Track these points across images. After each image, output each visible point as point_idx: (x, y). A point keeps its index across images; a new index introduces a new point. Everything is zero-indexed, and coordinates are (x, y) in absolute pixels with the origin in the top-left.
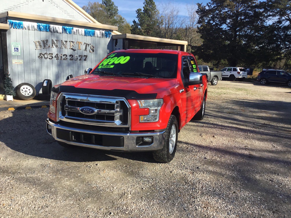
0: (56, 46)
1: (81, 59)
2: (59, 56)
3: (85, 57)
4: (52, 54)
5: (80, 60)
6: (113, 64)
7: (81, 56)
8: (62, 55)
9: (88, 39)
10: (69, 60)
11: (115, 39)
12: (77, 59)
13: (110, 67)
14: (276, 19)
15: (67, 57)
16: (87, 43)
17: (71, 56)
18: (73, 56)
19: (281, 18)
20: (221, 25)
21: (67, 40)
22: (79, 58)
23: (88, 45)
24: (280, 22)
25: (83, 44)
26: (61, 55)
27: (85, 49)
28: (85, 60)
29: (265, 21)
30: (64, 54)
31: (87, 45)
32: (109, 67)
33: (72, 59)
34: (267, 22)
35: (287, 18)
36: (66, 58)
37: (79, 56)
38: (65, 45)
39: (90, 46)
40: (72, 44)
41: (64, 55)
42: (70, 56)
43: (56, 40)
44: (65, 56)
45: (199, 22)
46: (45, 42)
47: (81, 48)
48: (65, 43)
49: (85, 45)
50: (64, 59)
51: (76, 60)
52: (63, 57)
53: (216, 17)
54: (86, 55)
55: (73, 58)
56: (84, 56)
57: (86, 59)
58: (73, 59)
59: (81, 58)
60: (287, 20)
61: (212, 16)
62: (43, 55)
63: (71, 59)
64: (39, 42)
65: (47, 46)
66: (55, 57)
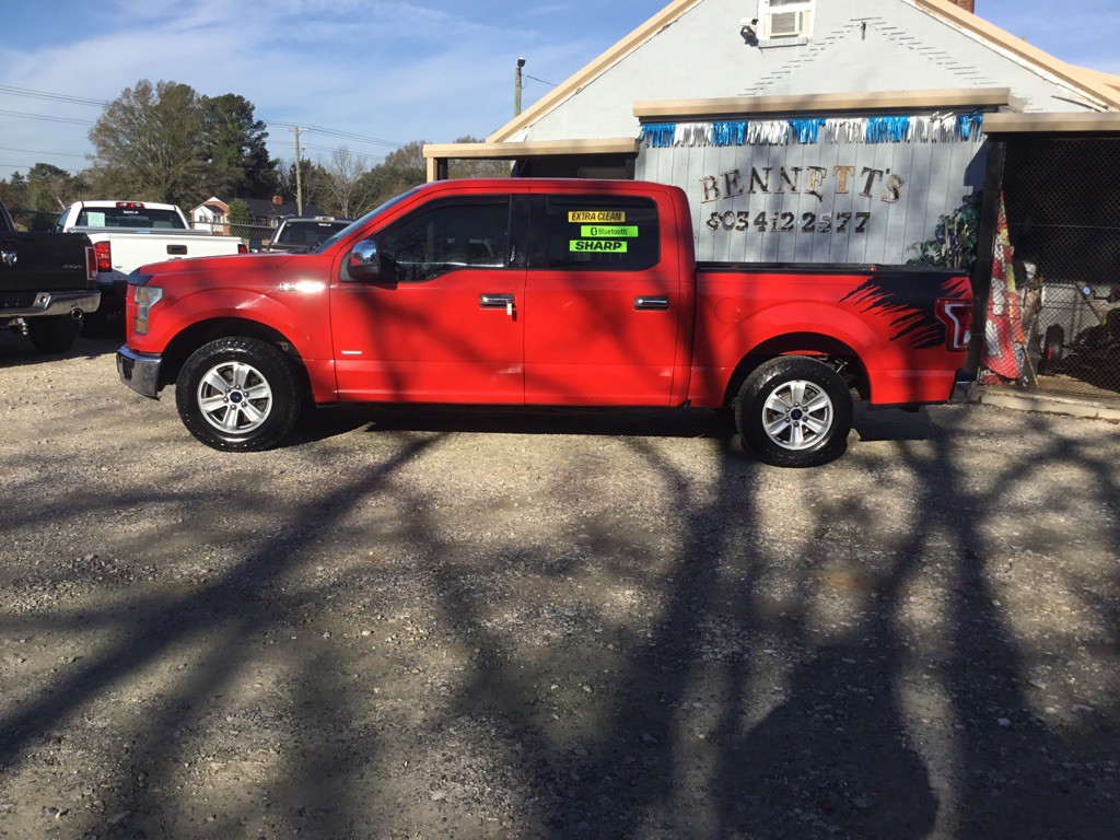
0: (764, 188)
1: (842, 226)
2: (767, 219)
3: (862, 219)
4: (747, 214)
5: (841, 229)
7: (843, 215)
8: (779, 216)
9: (888, 156)
10: (800, 229)
12: (830, 226)
15: (793, 223)
16: (876, 168)
17: (809, 219)
18: (813, 217)
21: (800, 166)
22: (837, 224)
23: (877, 176)
25: (859, 169)
26: (774, 217)
27: (863, 190)
28: (860, 229)
30: (784, 212)
31: (872, 174)
33: (810, 226)
36: (789, 226)
37: (838, 216)
38: (792, 182)
39: (886, 176)
40: (815, 175)
41: (784, 216)
42: (805, 216)
43: (764, 169)
44: (788, 218)
46: (731, 177)
47: (849, 187)
48: (791, 175)
49: (867, 174)
50: (783, 229)
51: (823, 231)
52: (782, 223)
54: (866, 211)
55: (816, 222)
56: (859, 215)
57: (865, 226)
58: (813, 227)
59: (845, 222)
62: (721, 218)
63: (805, 229)
64: (713, 179)
65: (734, 191)
66: (756, 222)
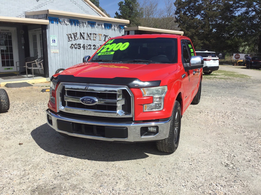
0: (84, 38)
2: (85, 46)
4: (80, 44)
8: (88, 45)
9: (107, 32)
10: (93, 49)
11: (127, 31)
14: (244, 9)
15: (91, 47)
16: (106, 35)
17: (94, 46)
18: (95, 46)
19: (248, 9)
20: (195, 16)
21: (91, 33)
23: (106, 37)
24: (247, 12)
25: (103, 35)
26: (87, 45)
27: (104, 40)
29: (234, 12)
30: (89, 44)
33: (95, 48)
35: (253, 9)
36: (90, 48)
37: (100, 46)
38: (89, 37)
39: (108, 37)
40: (95, 36)
42: (94, 45)
43: (83, 33)
44: (90, 46)
45: (176, 13)
46: (75, 35)
48: (89, 35)
49: (104, 36)
50: (89, 48)
53: (191, 9)
55: (96, 47)
60: (253, 11)
61: (187, 7)
62: (74, 45)
64: (71, 34)
65: (76, 38)
66: (83, 47)
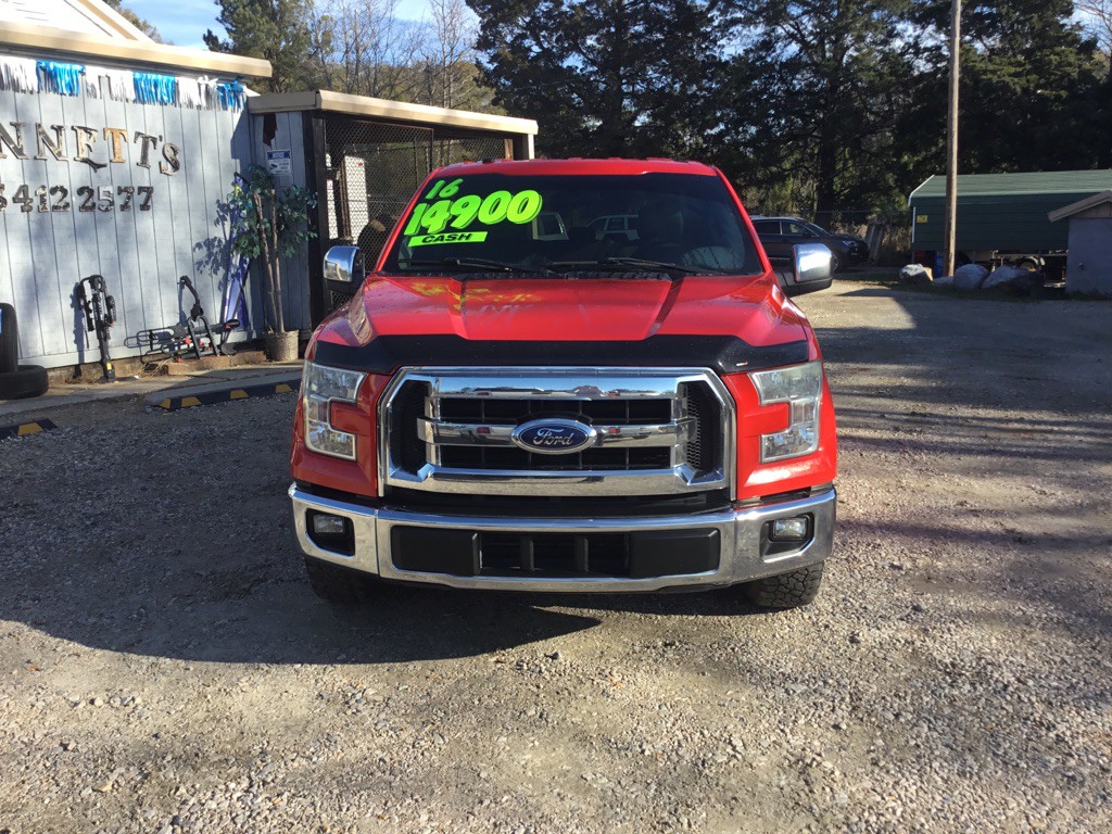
0: (18, 152)
1: (126, 203)
2: (31, 195)
3: (144, 194)
5: (124, 207)
6: (476, 225)
7: (126, 190)
8: (47, 191)
9: (152, 118)
10: (76, 209)
12: (112, 203)
13: (472, 240)
14: (757, 32)
15: (67, 199)
16: (148, 134)
17: (86, 194)
18: (91, 192)
19: (773, 30)
21: (61, 124)
22: (119, 201)
23: (151, 143)
24: (767, 45)
25: (131, 136)
26: (41, 191)
27: (139, 161)
28: (145, 207)
29: (718, 43)
30: (52, 185)
31: (147, 141)
32: (463, 240)
33: (89, 204)
34: (723, 46)
35: (792, 30)
36: (62, 204)
37: (120, 191)
38: (52, 144)
39: (160, 145)
40: (84, 137)
41: (53, 191)
42: (81, 191)
43: (11, 124)
44: (59, 194)
45: (483, 44)
47: (124, 156)
48: (52, 135)
49: (140, 140)
50: (55, 208)
51: (107, 210)
52: (53, 200)
53: (545, 27)
54: (147, 185)
55: (95, 200)
56: (141, 189)
57: (149, 204)
58: (94, 205)
59: (129, 198)
60: (791, 37)
63: (83, 208)
66: (16, 201)
